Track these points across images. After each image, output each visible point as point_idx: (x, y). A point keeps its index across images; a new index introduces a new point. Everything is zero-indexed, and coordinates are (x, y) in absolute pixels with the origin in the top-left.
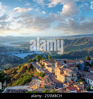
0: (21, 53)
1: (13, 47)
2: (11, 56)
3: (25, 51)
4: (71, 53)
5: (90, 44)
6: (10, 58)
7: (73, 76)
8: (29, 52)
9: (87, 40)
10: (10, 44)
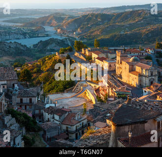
0: (25, 38)
1: (10, 28)
2: (11, 42)
3: (33, 35)
4: (113, 37)
5: (144, 21)
6: (8, 47)
7: (152, 75)
8: (39, 35)
9: (139, 15)
10: (4, 21)
